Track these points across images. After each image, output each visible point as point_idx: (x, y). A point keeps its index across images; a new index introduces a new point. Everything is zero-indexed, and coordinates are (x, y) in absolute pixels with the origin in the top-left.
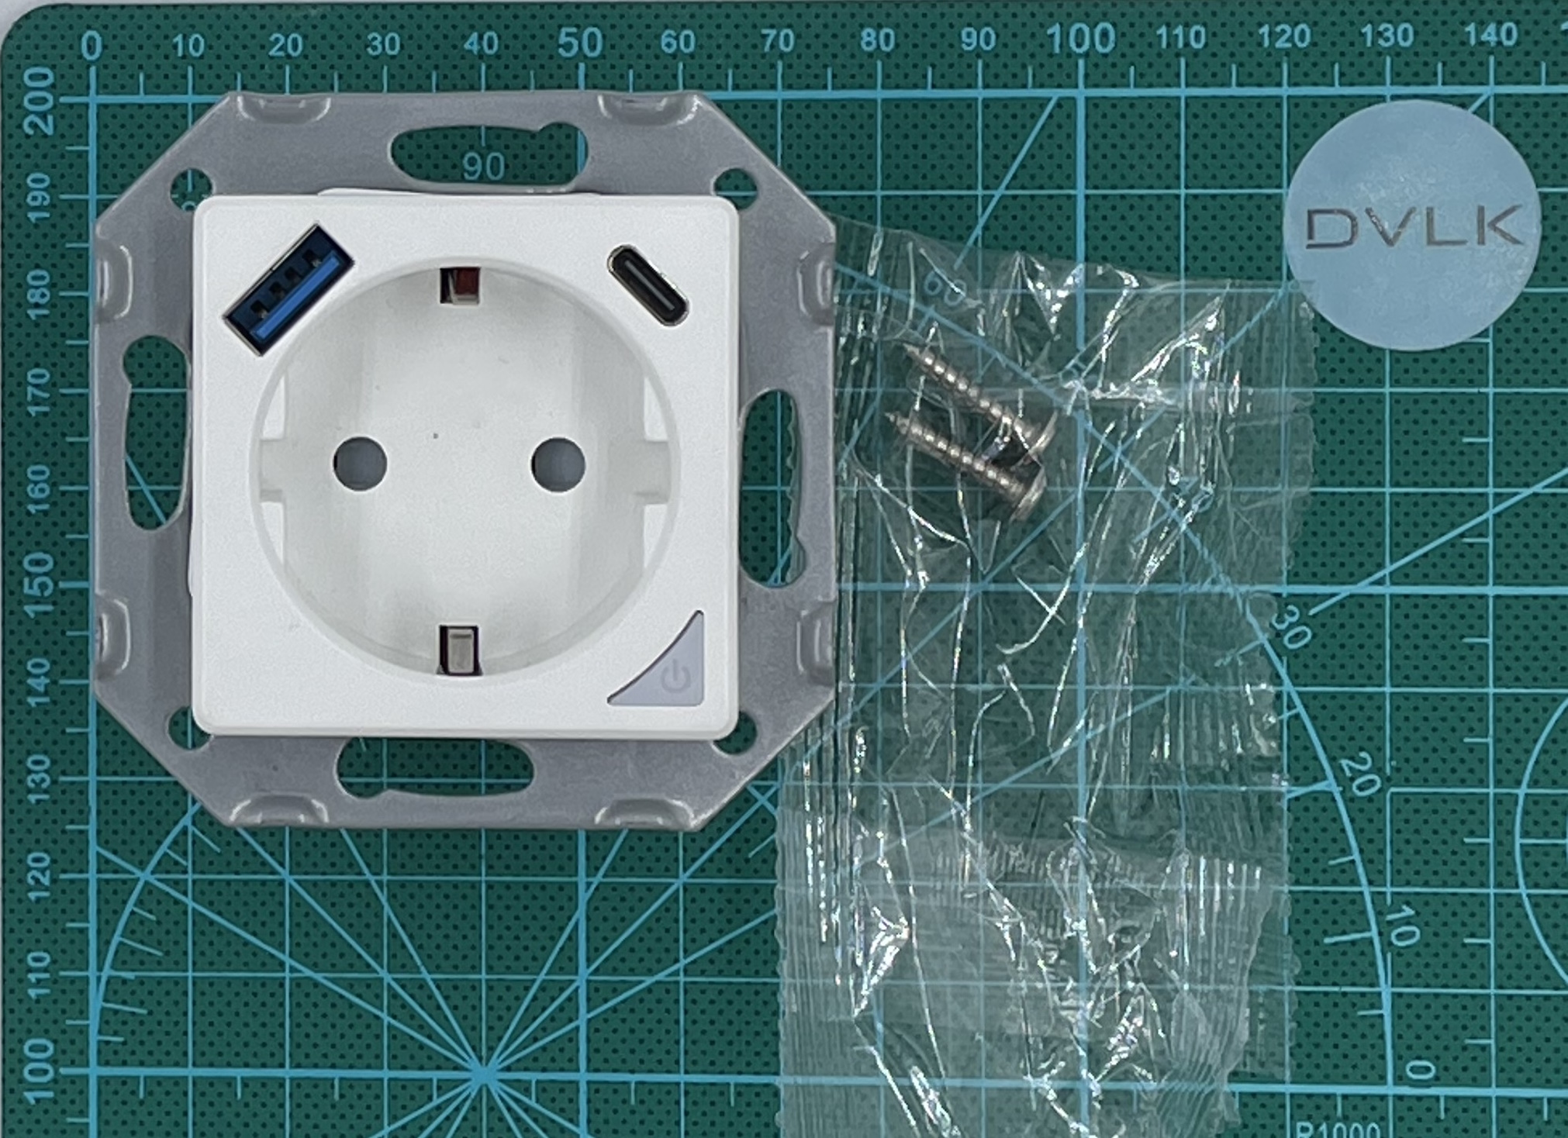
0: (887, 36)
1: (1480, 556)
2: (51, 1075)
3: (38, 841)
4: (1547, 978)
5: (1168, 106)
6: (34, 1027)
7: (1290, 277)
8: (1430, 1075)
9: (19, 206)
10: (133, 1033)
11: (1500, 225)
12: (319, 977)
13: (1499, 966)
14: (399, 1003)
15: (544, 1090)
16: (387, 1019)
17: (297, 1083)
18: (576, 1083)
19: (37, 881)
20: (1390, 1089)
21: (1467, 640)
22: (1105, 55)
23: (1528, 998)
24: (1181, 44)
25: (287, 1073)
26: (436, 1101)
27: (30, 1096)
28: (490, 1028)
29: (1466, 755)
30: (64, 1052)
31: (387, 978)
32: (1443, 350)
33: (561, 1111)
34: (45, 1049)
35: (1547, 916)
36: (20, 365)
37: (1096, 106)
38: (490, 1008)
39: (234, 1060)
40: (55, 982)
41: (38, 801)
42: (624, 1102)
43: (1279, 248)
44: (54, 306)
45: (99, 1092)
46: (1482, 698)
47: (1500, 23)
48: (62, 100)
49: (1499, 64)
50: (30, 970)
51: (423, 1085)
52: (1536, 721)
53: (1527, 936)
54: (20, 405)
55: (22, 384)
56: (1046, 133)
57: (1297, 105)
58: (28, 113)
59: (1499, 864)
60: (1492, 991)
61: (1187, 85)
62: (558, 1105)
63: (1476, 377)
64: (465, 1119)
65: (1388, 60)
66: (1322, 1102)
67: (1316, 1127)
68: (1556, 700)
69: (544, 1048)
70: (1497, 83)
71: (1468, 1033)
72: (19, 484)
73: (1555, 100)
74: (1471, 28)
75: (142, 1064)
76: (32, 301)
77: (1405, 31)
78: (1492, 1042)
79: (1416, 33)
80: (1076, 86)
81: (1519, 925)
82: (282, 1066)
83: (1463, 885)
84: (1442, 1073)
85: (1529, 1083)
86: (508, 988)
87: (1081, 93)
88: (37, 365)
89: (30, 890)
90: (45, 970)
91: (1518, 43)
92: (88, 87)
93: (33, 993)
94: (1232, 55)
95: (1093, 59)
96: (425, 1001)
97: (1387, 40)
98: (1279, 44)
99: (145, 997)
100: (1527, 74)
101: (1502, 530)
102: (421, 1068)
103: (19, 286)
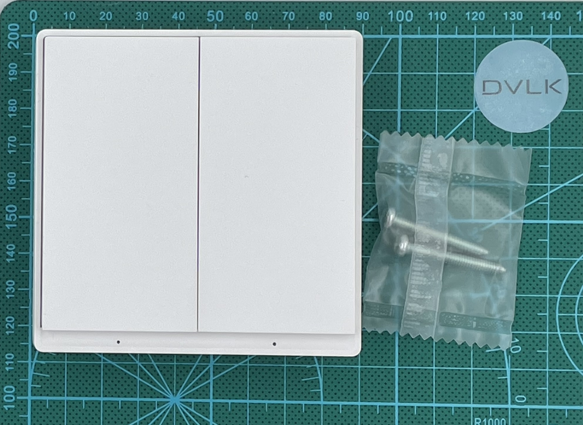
0: (329, 15)
1: (545, 209)
2: (14, 399)
3: (10, 312)
4: (567, 365)
5: (432, 42)
6: (8, 382)
7: (476, 106)
8: (523, 401)
9: (6, 75)
10: (45, 384)
11: (553, 86)
12: (114, 363)
13: (550, 361)
14: (143, 373)
15: (197, 405)
16: (139, 379)
17: (105, 403)
18: (209, 403)
19: (9, 327)
20: (509, 406)
21: (540, 240)
22: (409, 23)
23: (560, 372)
24: (437, 19)
25: (102, 399)
26: (157, 410)
27: (6, 407)
28: (177, 383)
29: (539, 283)
30: (19, 391)
31: (139, 364)
32: (532, 133)
33: (203, 413)
34: (12, 390)
35: (568, 342)
36: (5, 135)
37: (406, 42)
38: (177, 375)
39: (82, 394)
40: (16, 365)
41: (10, 298)
42: (227, 410)
43: (472, 95)
44: (18, 113)
45: (32, 406)
46: (545, 261)
47: (554, 12)
48: (22, 36)
49: (553, 27)
50: (6, 360)
51: (152, 403)
52: (564, 270)
53: (561, 350)
54: (5, 149)
55: (6, 142)
56: (387, 51)
57: (479, 42)
58: (10, 40)
59: (550, 323)
60: (547, 370)
61: (439, 34)
62: (202, 411)
63: (544, 142)
64: (167, 416)
65: (513, 25)
66: (484, 410)
67: (482, 420)
68: (572, 262)
69: (197, 390)
70: (553, 34)
71: (538, 385)
72: (5, 179)
73: (574, 40)
74: (544, 13)
75: (48, 395)
76: (10, 111)
77: (520, 14)
78: (547, 389)
79: (524, 15)
80: (399, 34)
81: (557, 346)
82: (100, 396)
83: (537, 331)
84: (529, 400)
85: (561, 404)
86: (184, 368)
87: (400, 37)
88: (12, 135)
89: (7, 330)
90: (12, 360)
91: (561, 19)
92: (32, 31)
93: (7, 369)
94: (456, 23)
95: (405, 24)
96: (153, 373)
97: (513, 18)
98: (473, 19)
99: (49, 371)
100: (564, 31)
101: (553, 199)
102: (151, 397)
103: (5, 105)
